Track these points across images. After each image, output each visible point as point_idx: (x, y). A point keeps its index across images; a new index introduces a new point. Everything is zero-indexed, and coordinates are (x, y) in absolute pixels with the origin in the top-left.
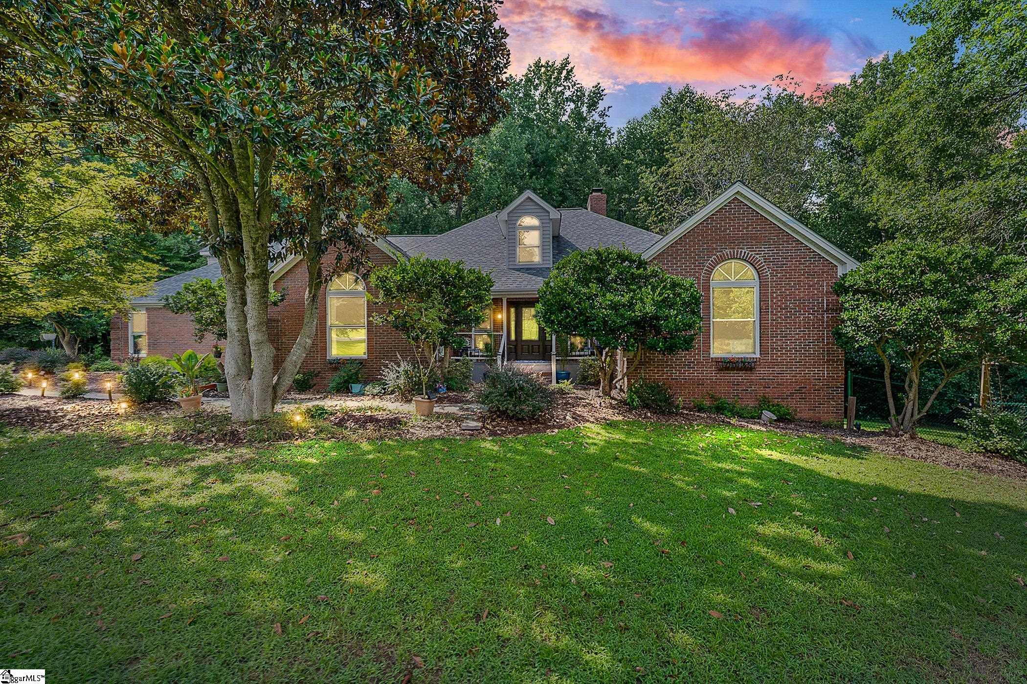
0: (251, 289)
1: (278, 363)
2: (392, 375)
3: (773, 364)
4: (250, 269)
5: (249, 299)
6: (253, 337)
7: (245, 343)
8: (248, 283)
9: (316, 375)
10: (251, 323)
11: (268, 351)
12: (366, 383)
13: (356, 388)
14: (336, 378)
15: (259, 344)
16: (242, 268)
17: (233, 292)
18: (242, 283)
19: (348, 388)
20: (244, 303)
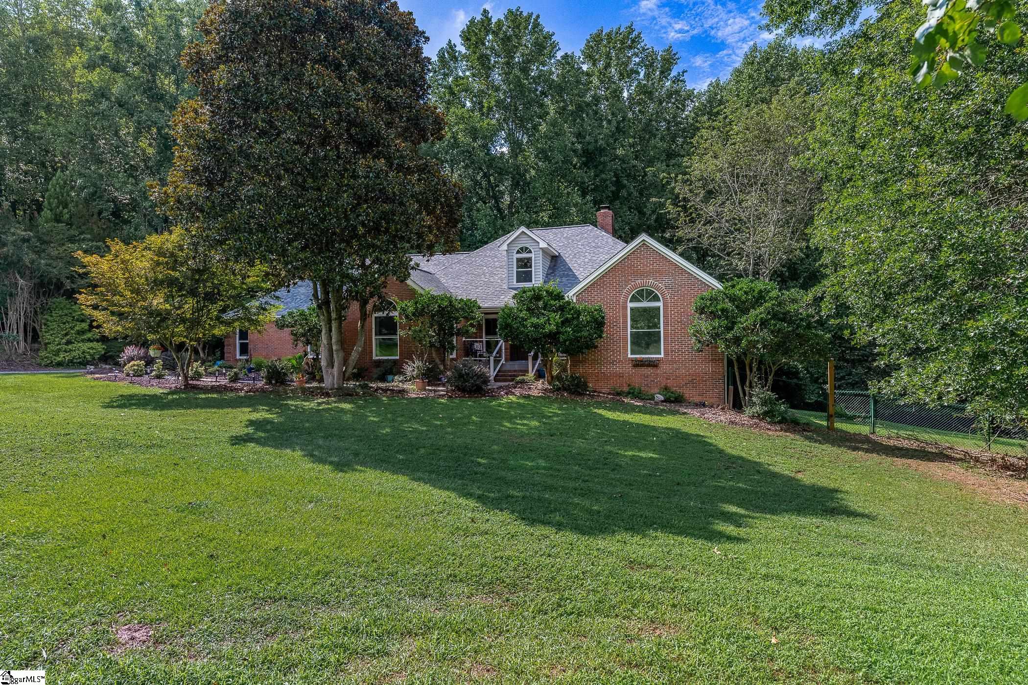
0: (334, 325)
1: (345, 361)
2: (410, 369)
3: (673, 362)
4: (334, 315)
5: (333, 329)
6: (334, 348)
7: (331, 351)
8: (333, 322)
9: (366, 370)
10: (334, 340)
11: (341, 354)
12: (395, 375)
13: (390, 377)
14: (376, 372)
15: (337, 351)
16: (329, 313)
17: (326, 325)
18: (329, 321)
19: (384, 378)
20: (330, 331)
